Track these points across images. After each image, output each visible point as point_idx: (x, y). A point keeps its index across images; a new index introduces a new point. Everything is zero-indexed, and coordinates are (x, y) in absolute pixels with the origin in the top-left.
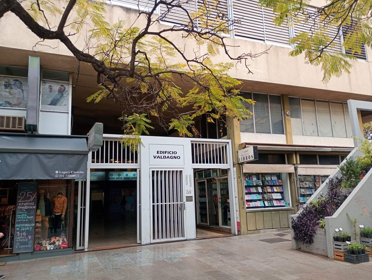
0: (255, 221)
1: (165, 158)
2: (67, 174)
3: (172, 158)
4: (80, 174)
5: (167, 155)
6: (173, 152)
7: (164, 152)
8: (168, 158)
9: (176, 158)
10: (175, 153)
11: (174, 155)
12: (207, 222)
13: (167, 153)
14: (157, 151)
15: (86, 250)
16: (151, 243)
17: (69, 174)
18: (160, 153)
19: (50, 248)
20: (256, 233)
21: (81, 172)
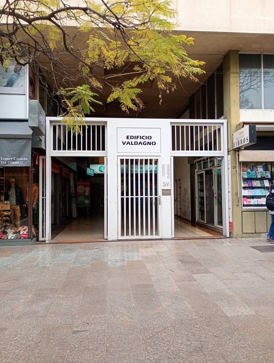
0: (254, 222)
1: (137, 144)
2: (9, 161)
3: (146, 144)
4: (24, 161)
5: (139, 140)
6: (146, 137)
7: (135, 136)
8: (140, 144)
9: (150, 144)
10: (150, 138)
11: (147, 140)
12: (204, 220)
13: (139, 139)
14: (127, 136)
15: (47, 242)
16: (118, 240)
17: (11, 161)
18: (131, 139)
19: (11, 237)
20: (255, 237)
21: (24, 159)
